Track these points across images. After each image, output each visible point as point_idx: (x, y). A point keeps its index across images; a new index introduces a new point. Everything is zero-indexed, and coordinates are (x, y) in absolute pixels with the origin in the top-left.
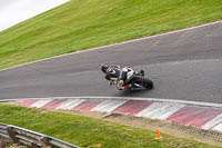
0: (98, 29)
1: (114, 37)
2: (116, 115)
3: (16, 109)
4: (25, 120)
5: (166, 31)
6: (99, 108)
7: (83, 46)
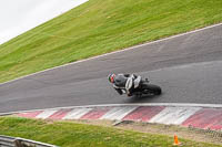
0: (98, 38)
1: (116, 44)
2: (128, 122)
3: (21, 121)
4: (31, 132)
5: (170, 35)
6: (108, 116)
7: (85, 55)
